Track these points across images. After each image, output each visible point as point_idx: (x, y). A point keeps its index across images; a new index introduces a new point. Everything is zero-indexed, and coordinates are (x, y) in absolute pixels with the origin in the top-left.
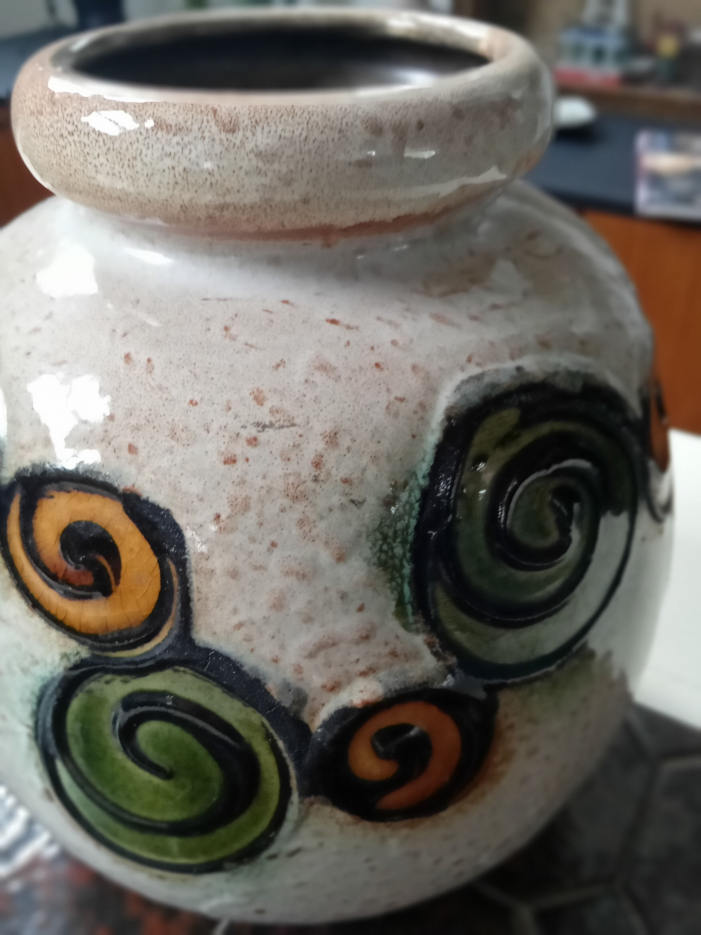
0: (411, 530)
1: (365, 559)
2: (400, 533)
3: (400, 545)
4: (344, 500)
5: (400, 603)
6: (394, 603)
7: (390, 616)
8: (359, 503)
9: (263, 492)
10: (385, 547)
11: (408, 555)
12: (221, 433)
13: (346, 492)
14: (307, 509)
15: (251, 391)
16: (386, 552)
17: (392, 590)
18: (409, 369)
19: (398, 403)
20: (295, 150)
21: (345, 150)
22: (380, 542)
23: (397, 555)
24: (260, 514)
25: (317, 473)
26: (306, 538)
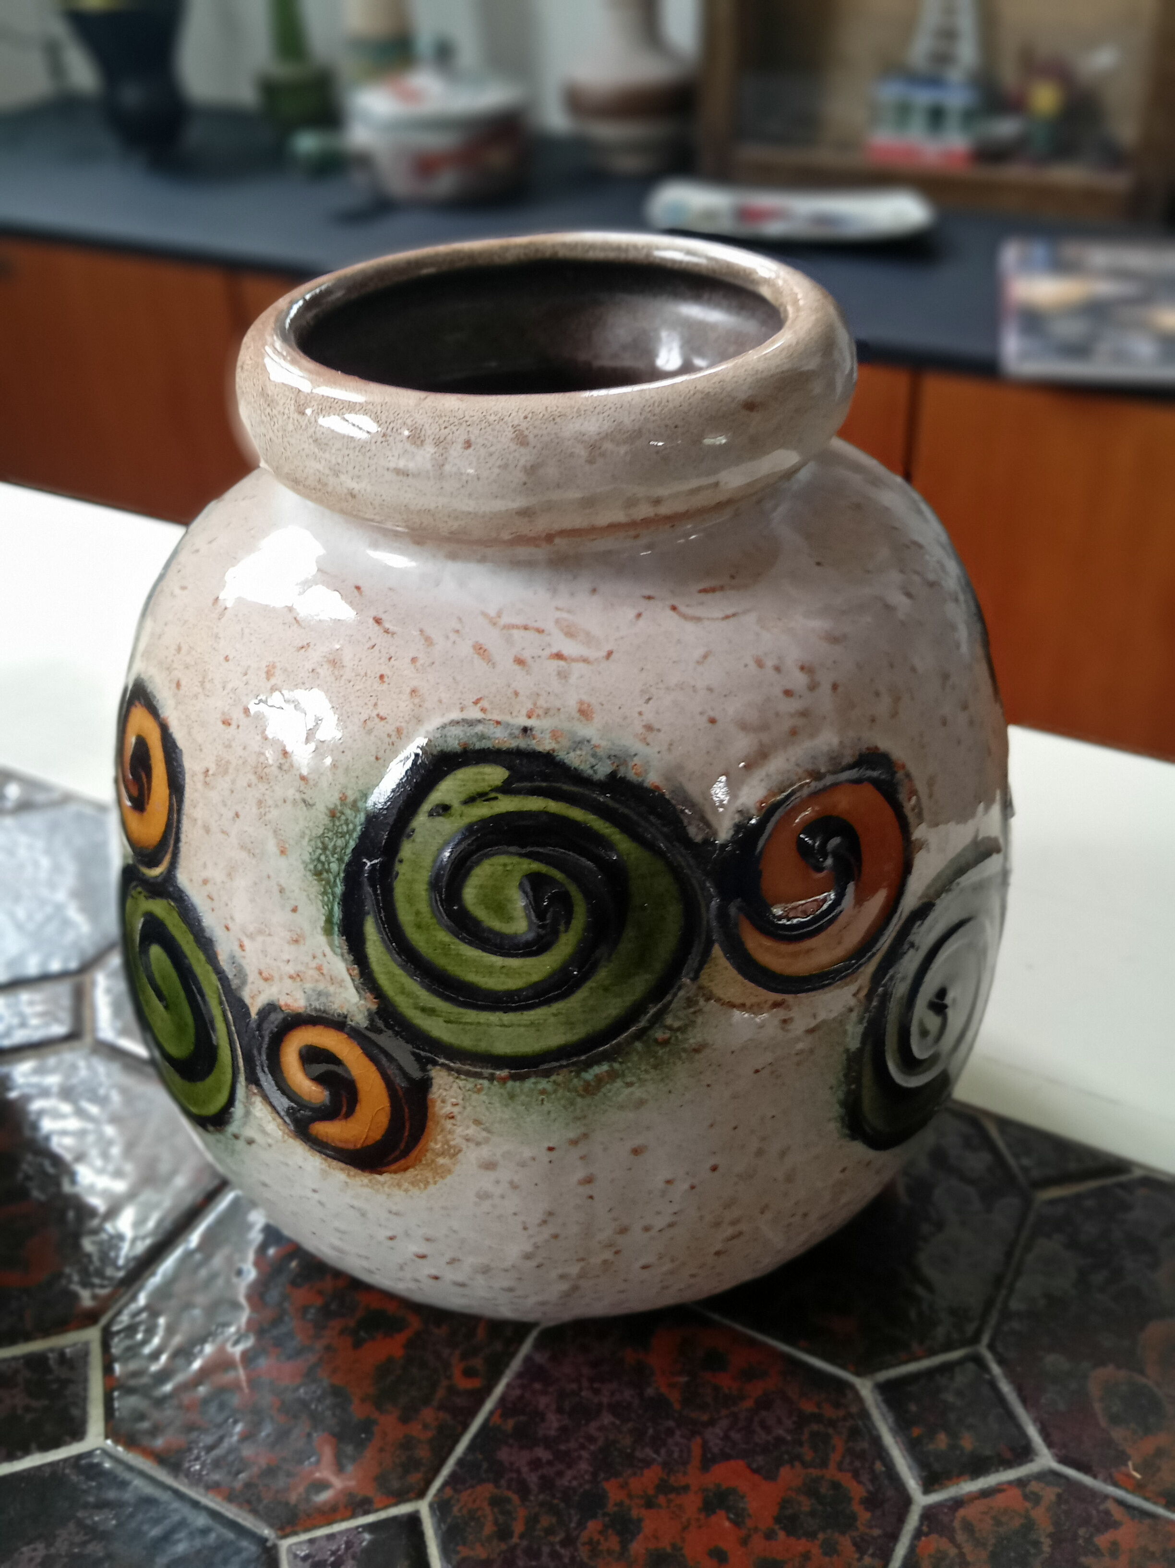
0: (349, 851)
1: (304, 862)
2: (338, 850)
3: (337, 862)
4: (298, 796)
5: (329, 920)
6: (324, 918)
7: (319, 930)
8: (310, 805)
9: (241, 762)
10: (323, 858)
11: (342, 875)
12: (231, 695)
13: (301, 789)
14: (268, 792)
15: (268, 664)
16: (323, 864)
17: (325, 904)
18: (408, 690)
19: (377, 720)
20: (343, 444)
21: (385, 454)
22: (319, 851)
23: (332, 871)
24: (233, 782)
25: (282, 761)
26: (261, 820)
